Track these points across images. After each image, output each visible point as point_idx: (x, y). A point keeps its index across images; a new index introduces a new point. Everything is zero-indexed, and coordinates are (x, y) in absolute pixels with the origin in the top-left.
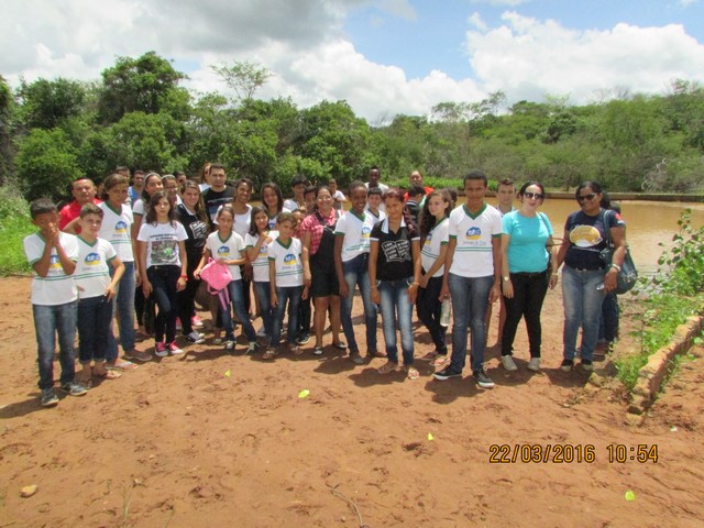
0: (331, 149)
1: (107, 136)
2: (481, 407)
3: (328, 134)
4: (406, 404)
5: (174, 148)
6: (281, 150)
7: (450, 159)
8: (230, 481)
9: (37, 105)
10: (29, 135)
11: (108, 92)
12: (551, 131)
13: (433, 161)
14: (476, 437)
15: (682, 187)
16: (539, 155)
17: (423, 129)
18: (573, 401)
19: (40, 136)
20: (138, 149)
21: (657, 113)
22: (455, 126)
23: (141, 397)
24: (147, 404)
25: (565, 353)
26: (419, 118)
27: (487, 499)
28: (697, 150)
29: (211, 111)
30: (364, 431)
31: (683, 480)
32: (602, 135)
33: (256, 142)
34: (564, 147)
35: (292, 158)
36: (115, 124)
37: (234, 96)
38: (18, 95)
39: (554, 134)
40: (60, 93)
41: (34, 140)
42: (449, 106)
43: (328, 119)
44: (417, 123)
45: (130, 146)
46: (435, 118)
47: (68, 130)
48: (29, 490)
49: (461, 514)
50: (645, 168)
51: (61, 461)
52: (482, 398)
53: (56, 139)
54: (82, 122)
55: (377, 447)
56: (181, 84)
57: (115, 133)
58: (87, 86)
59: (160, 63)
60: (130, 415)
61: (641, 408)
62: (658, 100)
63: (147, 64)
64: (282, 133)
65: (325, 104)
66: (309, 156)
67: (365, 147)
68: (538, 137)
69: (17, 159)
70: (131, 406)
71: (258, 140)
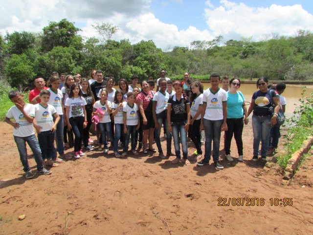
0: (146, 62)
1: (46, 57)
2: (219, 177)
3: (144, 55)
4: (185, 176)
5: (76, 62)
6: (124, 63)
7: (199, 66)
8: (110, 212)
9: (14, 44)
10: (11, 57)
11: (46, 38)
12: (244, 53)
13: (192, 67)
14: (217, 191)
15: (302, 78)
16: (239, 64)
17: (186, 53)
18: (258, 174)
19: (16, 58)
20: (60, 63)
21: (291, 45)
22: (201, 52)
23: (68, 175)
24: (71, 178)
25: (254, 153)
26: (184, 48)
27: (224, 218)
28: (308, 61)
29: (92, 46)
30: (168, 189)
31: (309, 209)
32: (267, 55)
33: (112, 59)
34: (250, 60)
35: (128, 66)
36: (49, 52)
37: (102, 39)
38: (5, 39)
39: (245, 55)
40: (24, 38)
41: (13, 60)
42: (198, 42)
43: (144, 49)
44: (184, 50)
45: (56, 62)
46: (191, 48)
47: (28, 55)
48: (22, 217)
49: (213, 225)
50: (286, 69)
51: (35, 204)
52: (219, 173)
53: (23, 58)
54: (34, 51)
55: (174, 196)
56: (78, 33)
57: (49, 56)
58: (36, 35)
59: (68, 24)
60: (64, 183)
61: (289, 177)
62: (291, 39)
63: (63, 25)
64: (124, 55)
65: (143, 42)
66: (136, 65)
67: (161, 61)
68: (238, 56)
69: (6, 68)
70: (64, 179)
71: (113, 58)
